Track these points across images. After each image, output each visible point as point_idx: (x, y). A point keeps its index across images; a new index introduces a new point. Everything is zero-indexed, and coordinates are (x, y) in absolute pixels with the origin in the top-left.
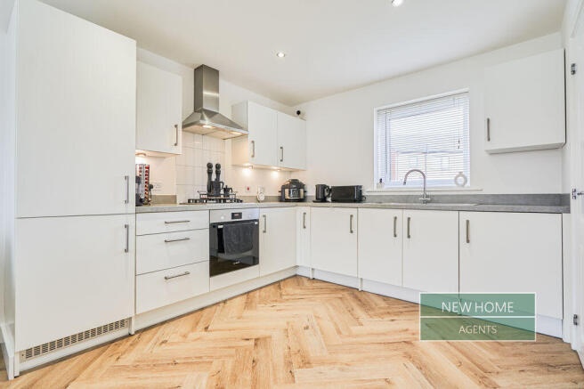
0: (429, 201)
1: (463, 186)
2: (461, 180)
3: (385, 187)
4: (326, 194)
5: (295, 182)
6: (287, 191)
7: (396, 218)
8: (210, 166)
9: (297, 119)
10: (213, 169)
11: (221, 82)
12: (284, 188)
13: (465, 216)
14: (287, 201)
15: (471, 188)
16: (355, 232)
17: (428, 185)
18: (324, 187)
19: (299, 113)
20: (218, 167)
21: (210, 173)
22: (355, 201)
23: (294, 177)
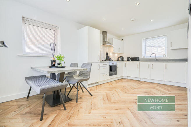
0: (157, 60)
1: (165, 57)
2: (164, 56)
3: (145, 57)
4: (130, 59)
5: (121, 56)
6: (119, 59)
7: (149, 64)
8: (106, 53)
9: (122, 41)
10: (107, 54)
11: (108, 34)
12: (118, 58)
13: (165, 63)
14: (119, 61)
15: (167, 57)
16: (139, 68)
17: (156, 57)
18: (129, 58)
19: (122, 40)
20: (108, 53)
21: (106, 55)
22: (138, 61)
23: (121, 55)
